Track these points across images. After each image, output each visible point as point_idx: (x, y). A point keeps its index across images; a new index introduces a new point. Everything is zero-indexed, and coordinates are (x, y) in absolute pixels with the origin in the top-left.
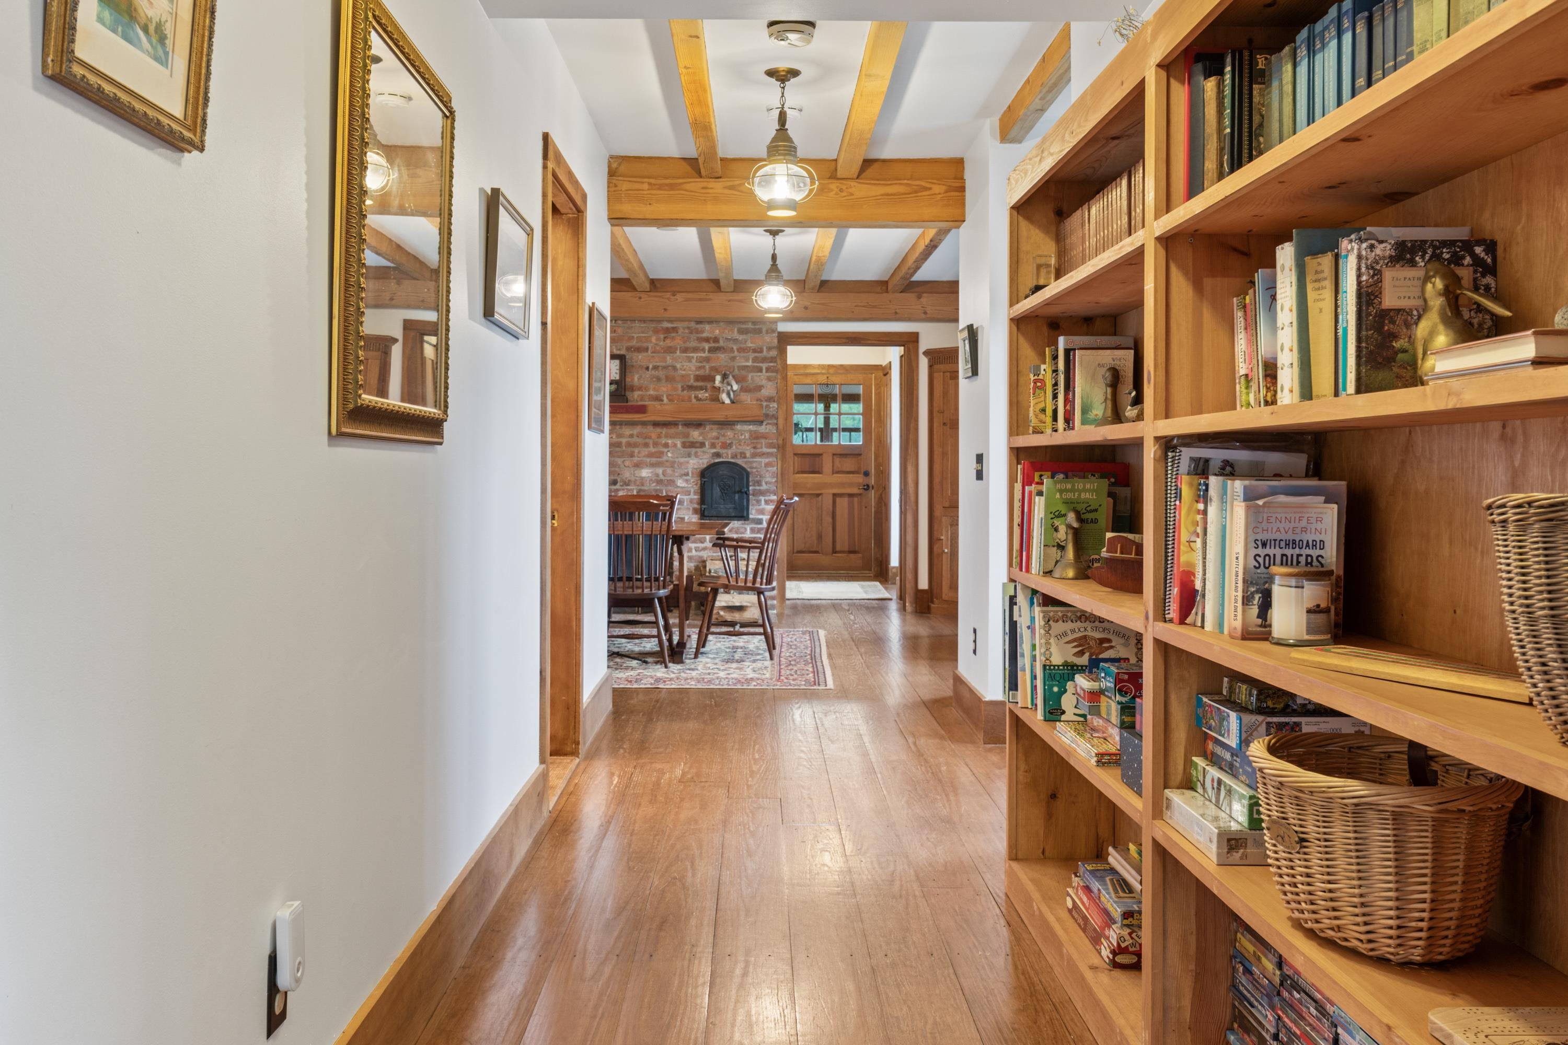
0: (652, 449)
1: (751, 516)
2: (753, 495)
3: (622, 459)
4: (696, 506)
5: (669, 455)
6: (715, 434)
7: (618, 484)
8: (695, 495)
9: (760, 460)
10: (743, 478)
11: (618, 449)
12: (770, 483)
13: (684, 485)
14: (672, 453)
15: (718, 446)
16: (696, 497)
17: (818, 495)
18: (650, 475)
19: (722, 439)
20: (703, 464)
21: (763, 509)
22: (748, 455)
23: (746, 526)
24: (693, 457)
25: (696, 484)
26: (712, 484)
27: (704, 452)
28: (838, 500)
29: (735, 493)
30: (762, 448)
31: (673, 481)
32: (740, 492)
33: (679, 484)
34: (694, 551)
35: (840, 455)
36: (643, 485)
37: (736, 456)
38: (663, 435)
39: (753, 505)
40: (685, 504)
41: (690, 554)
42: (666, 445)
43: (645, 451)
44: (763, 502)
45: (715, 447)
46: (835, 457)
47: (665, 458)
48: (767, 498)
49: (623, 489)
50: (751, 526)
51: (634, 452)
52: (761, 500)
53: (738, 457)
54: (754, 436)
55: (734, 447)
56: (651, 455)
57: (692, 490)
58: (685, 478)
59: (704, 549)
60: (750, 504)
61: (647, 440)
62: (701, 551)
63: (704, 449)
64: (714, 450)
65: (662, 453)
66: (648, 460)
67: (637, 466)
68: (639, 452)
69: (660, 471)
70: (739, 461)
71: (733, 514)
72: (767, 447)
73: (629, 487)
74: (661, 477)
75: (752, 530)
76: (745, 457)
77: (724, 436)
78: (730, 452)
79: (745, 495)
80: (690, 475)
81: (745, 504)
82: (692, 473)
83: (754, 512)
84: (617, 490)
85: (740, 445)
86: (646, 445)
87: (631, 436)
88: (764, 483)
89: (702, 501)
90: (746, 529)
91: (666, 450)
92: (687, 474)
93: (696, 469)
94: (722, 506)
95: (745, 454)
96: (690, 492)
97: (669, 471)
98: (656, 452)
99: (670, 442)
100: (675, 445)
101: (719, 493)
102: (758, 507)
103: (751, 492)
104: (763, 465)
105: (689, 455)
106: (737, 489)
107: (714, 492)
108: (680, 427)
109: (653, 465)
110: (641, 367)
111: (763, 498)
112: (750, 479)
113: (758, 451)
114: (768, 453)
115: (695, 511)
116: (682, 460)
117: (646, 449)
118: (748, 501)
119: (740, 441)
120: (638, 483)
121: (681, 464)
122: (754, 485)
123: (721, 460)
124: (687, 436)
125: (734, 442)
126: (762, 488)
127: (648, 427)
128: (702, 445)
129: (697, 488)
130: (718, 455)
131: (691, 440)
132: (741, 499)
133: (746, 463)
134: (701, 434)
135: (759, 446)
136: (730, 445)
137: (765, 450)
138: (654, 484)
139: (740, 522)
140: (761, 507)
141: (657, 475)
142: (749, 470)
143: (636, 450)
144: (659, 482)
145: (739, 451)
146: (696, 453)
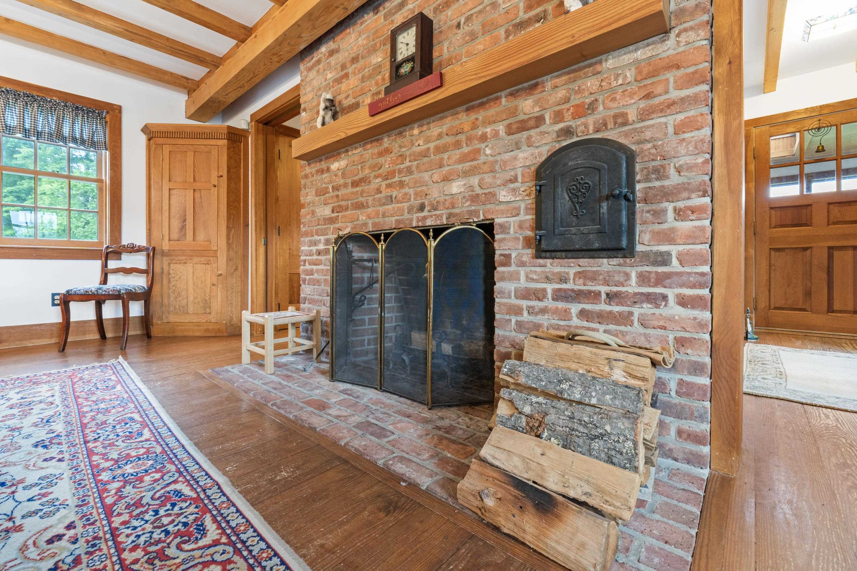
0: (466, 149)
1: (639, 248)
2: (645, 201)
3: (430, 173)
4: (530, 233)
5: (488, 151)
6: (561, 93)
7: (426, 209)
8: (527, 214)
9: (663, 120)
10: (620, 165)
11: (425, 160)
12: (690, 168)
13: (509, 198)
14: (492, 148)
15: (568, 116)
16: (530, 217)
17: (805, 249)
18: (462, 190)
19: (576, 100)
20: (540, 154)
21: (673, 230)
22: (632, 116)
23: (628, 269)
24: (524, 147)
25: (529, 195)
26: (555, 187)
27: (543, 133)
28: (836, 254)
29: (600, 200)
30: (667, 92)
31: (494, 195)
32: (611, 196)
33: (502, 199)
34: (525, 313)
35: (839, 203)
36: (453, 207)
37: (605, 125)
38: (479, 123)
39: (644, 223)
40: (512, 231)
41: (519, 318)
42: (484, 138)
43: (456, 154)
44: (670, 214)
45: (562, 120)
46: (831, 206)
47: (482, 158)
48: (681, 204)
49: (431, 216)
50: (640, 269)
51: (442, 159)
52: (664, 211)
53: (610, 125)
54: (645, 71)
55: (601, 108)
56: (462, 160)
57: (523, 206)
58: (512, 186)
59: (544, 311)
60: (638, 221)
61: (459, 137)
62: (537, 314)
63: (542, 128)
64: (561, 125)
65: (478, 151)
66: (460, 167)
67: (447, 179)
68: (449, 158)
69: (475, 181)
70: (611, 135)
71: (597, 245)
72: (678, 88)
73: (437, 212)
74: (478, 191)
75: (643, 279)
76: (625, 123)
77: (579, 91)
78: (591, 120)
79: (624, 203)
80: (520, 180)
81: (624, 221)
82: (523, 176)
83: (646, 238)
84: (425, 218)
85: (614, 100)
86: (458, 145)
87: (440, 136)
88: (672, 171)
89: (538, 225)
90: (627, 276)
91: (483, 146)
92: (514, 180)
93: (529, 167)
94: (573, 230)
95: (624, 115)
96: (519, 209)
97: (488, 179)
98: (469, 153)
99: (488, 130)
100: (496, 134)
101: (568, 205)
102: (657, 227)
103: (639, 195)
104: (671, 130)
105: (518, 147)
106: (606, 192)
107: (559, 203)
108: (503, 100)
109: (466, 174)
110: (450, 28)
111: (670, 207)
112: (638, 167)
113: (657, 101)
114: (682, 100)
115: (527, 242)
116: (506, 156)
117: (458, 152)
118: (631, 214)
119: (612, 90)
120: (447, 204)
121: (505, 163)
122: (647, 179)
123: (575, 139)
124: (514, 112)
125: (601, 99)
126: (666, 183)
127: (460, 116)
128: (539, 120)
129: (530, 201)
130: (568, 132)
131: (522, 117)
132: (614, 212)
133: (626, 135)
134: (537, 102)
135: (659, 89)
136: (592, 107)
137: (675, 94)
138: (468, 203)
139: (615, 261)
140: (665, 226)
141: (471, 188)
142: (633, 147)
143: (445, 156)
144: (474, 199)
145: (612, 113)
146: (529, 138)
